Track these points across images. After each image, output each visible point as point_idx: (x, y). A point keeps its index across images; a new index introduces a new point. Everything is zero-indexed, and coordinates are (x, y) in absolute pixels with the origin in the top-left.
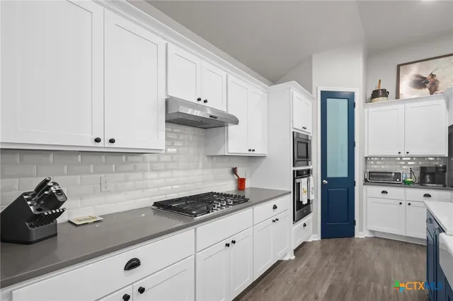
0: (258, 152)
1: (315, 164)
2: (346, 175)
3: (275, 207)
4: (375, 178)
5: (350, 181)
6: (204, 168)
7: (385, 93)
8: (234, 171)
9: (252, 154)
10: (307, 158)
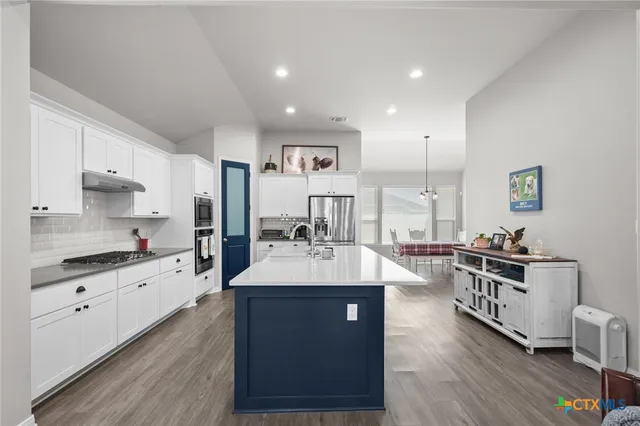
0: (161, 214)
1: (217, 224)
2: (242, 233)
3: (178, 261)
4: (267, 235)
5: (246, 239)
6: (105, 230)
7: (274, 167)
8: (135, 232)
9: (155, 216)
10: (209, 218)
